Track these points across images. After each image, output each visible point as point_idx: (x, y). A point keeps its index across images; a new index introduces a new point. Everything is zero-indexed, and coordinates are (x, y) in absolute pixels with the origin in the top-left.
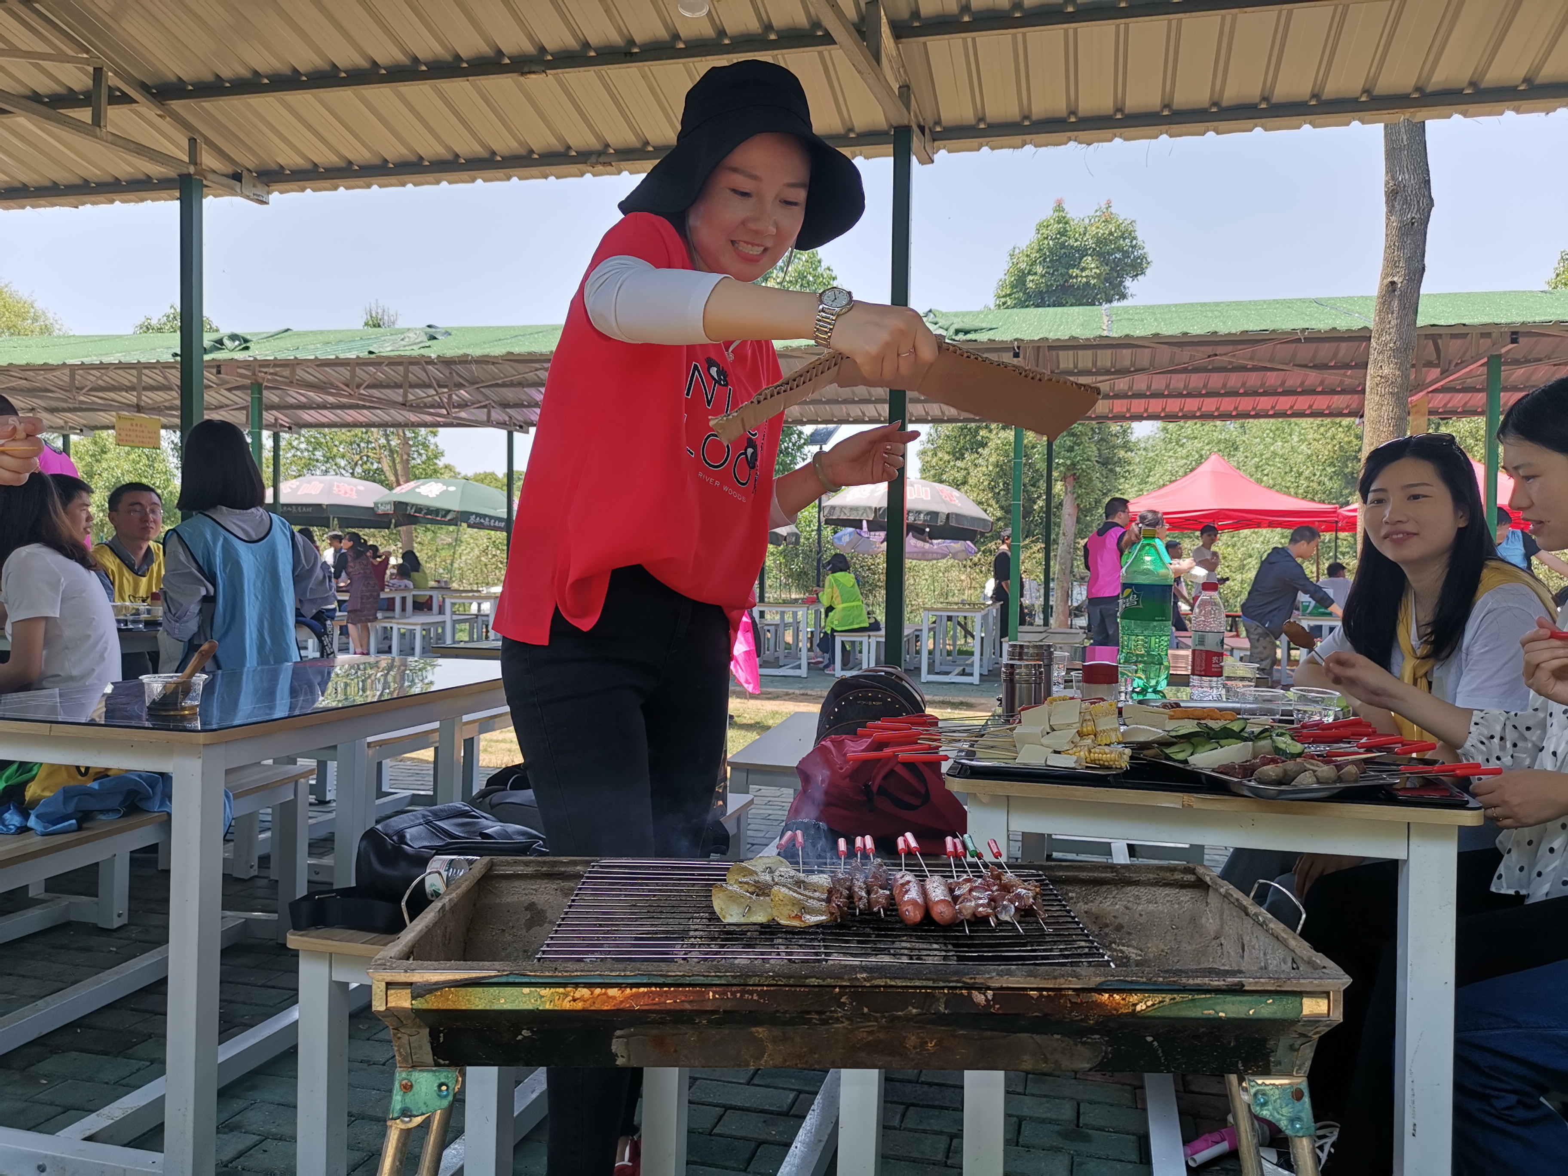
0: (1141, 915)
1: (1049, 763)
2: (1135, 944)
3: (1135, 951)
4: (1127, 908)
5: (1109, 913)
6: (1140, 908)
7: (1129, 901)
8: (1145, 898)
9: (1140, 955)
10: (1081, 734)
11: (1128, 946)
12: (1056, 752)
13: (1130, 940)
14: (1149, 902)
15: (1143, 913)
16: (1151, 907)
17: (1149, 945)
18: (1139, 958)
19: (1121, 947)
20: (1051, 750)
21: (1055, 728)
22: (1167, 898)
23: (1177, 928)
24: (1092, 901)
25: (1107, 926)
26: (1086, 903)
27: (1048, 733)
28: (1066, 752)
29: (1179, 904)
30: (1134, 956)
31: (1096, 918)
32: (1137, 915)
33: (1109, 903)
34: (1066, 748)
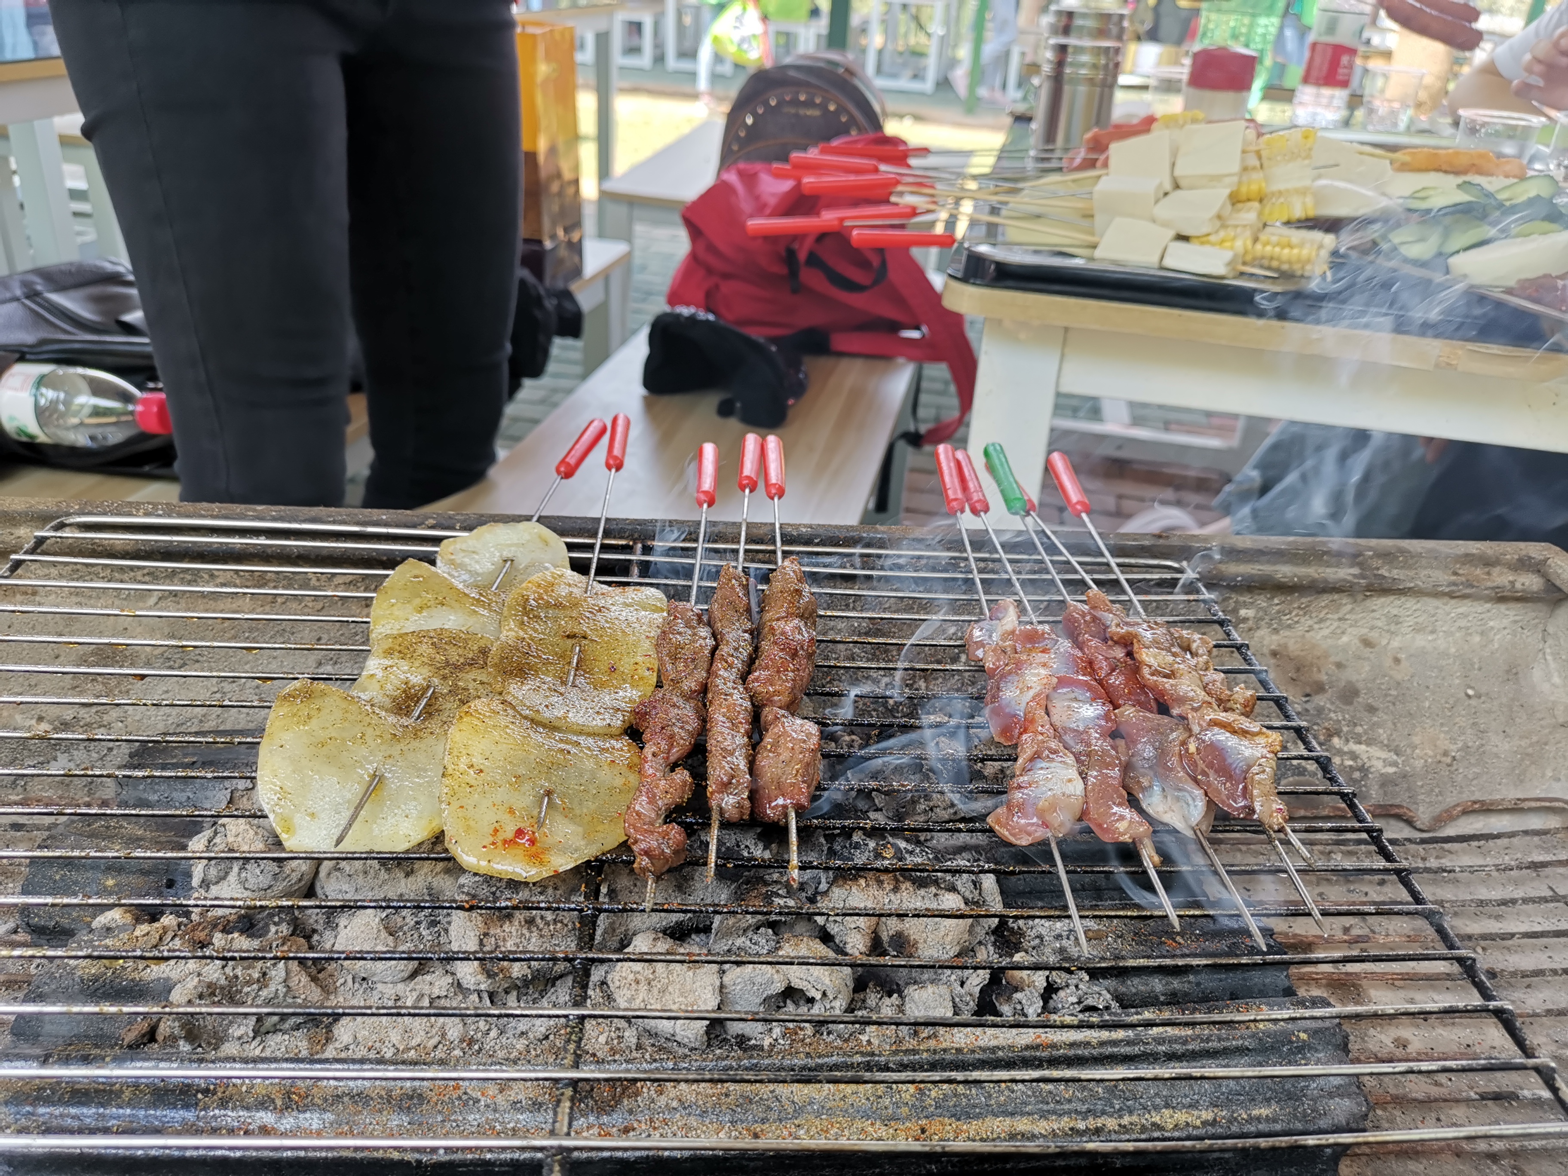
0: (1397, 661)
1: (1169, 262)
2: (1384, 737)
3: (1384, 755)
4: (1367, 643)
5: (1326, 656)
6: (1396, 643)
7: (1372, 628)
8: (1411, 621)
9: (1395, 764)
10: (1235, 200)
11: (1368, 744)
12: (1182, 238)
13: (1374, 726)
14: (1418, 629)
15: (1402, 656)
16: (1421, 641)
17: (1416, 740)
18: (1391, 770)
19: (1353, 746)
20: (1172, 233)
21: (1182, 183)
22: (1463, 623)
23: (1478, 696)
24: (1289, 627)
25: (1320, 688)
26: (1276, 631)
27: (1166, 194)
28: (1203, 239)
29: (1482, 633)
30: (1378, 765)
31: (1298, 670)
32: (1388, 662)
33: (1326, 632)
34: (1204, 230)
